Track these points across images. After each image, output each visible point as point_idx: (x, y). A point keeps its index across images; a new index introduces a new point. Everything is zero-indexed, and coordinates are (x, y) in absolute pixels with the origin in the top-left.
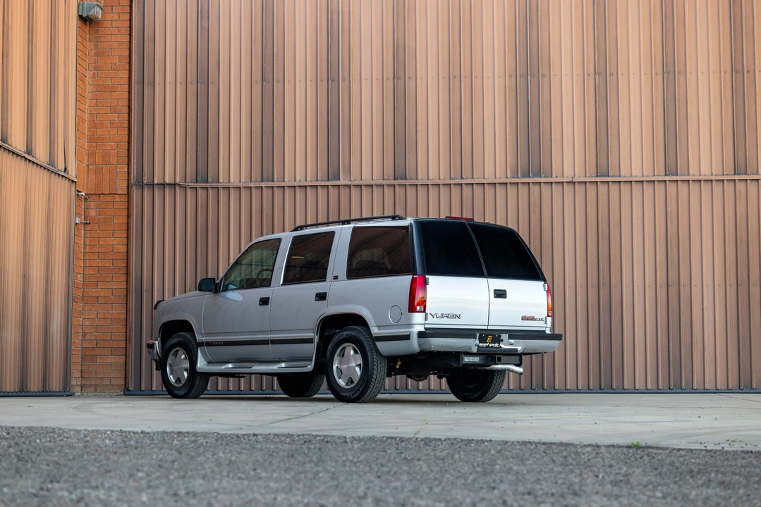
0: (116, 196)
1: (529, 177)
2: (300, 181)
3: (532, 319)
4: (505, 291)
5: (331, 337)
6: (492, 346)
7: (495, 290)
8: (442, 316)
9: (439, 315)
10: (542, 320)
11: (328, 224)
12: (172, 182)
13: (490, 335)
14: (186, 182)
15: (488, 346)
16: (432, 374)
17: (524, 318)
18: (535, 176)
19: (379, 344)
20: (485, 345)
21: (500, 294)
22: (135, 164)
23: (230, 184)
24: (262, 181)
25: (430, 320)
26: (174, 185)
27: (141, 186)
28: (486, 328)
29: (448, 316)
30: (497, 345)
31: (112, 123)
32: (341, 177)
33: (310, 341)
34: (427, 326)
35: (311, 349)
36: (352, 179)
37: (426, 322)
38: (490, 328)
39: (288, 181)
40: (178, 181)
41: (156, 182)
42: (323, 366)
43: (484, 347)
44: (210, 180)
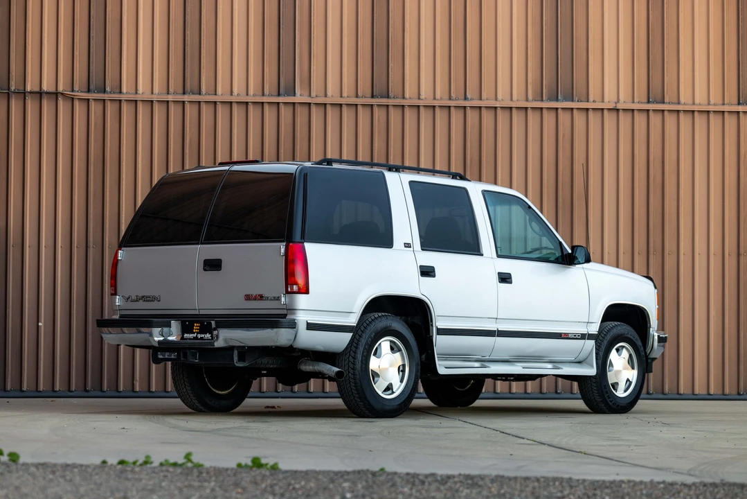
1: (557, 100)
2: (238, 95)
6: (202, 338)
12: (52, 89)
13: (196, 322)
14: (73, 91)
15: (196, 338)
20: (191, 336)
23: (138, 96)
24: (184, 93)
26: (56, 95)
27: (7, 95)
29: (144, 299)
30: (208, 336)
32: (298, 91)
36: (313, 94)
39: (222, 94)
40: (61, 89)
41: (29, 88)
43: (190, 339)
44: (108, 89)
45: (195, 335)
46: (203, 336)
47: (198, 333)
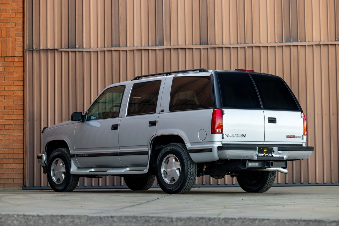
0: (16, 58)
1: (290, 42)
2: (137, 46)
3: (294, 137)
4: (275, 118)
5: (159, 150)
6: (267, 156)
7: (269, 118)
8: (234, 136)
9: (231, 135)
10: (300, 137)
11: (156, 75)
12: (52, 48)
13: (266, 148)
14: (61, 48)
15: (264, 156)
16: (227, 174)
17: (288, 137)
18: (294, 41)
19: (191, 155)
20: (262, 154)
21: (272, 121)
22: (28, 37)
23: (91, 49)
24: (112, 47)
25: (226, 138)
26: (53, 50)
27: (32, 51)
28: (262, 143)
29: (238, 136)
30: (270, 154)
31: (12, 9)
32: (165, 43)
33: (145, 153)
34: (223, 143)
35: (146, 159)
36: (172, 44)
37: (223, 140)
38: (265, 143)
39: (129, 46)
40: (56, 47)
41: (42, 48)
42: (154, 169)
43: (261, 156)
44: (77, 46)
45: (264, 154)
46: (268, 154)
47: (265, 153)
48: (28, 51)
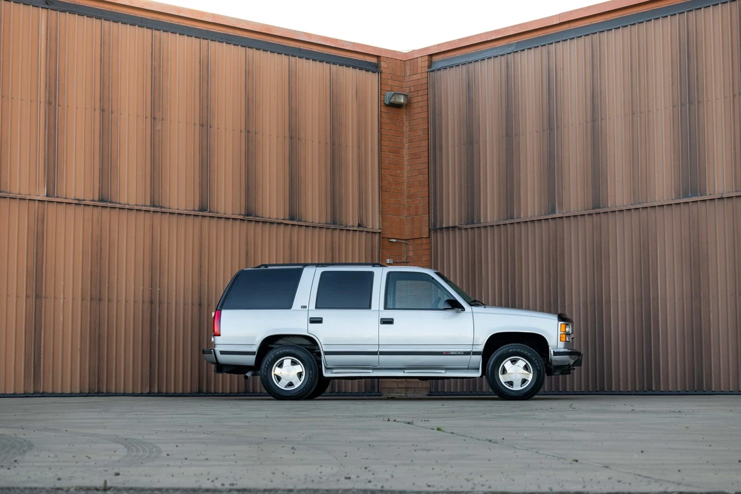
0: (423, 239)
1: (689, 197)
22: (432, 213)
24: (507, 219)
26: (454, 228)
27: (436, 230)
31: (420, 182)
32: (557, 211)
36: (564, 211)
39: (523, 218)
40: (457, 224)
41: (444, 226)
48: (439, 230)
